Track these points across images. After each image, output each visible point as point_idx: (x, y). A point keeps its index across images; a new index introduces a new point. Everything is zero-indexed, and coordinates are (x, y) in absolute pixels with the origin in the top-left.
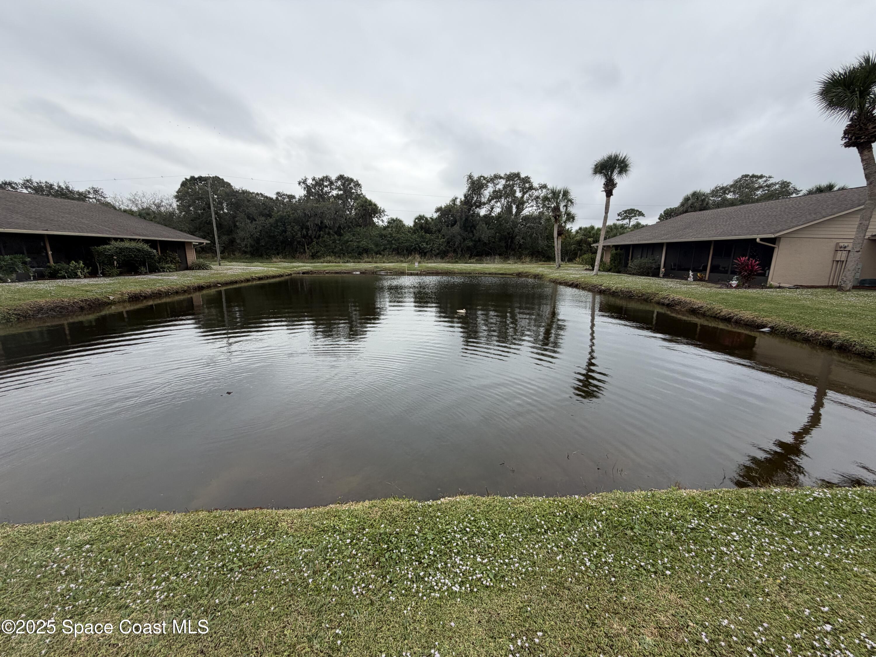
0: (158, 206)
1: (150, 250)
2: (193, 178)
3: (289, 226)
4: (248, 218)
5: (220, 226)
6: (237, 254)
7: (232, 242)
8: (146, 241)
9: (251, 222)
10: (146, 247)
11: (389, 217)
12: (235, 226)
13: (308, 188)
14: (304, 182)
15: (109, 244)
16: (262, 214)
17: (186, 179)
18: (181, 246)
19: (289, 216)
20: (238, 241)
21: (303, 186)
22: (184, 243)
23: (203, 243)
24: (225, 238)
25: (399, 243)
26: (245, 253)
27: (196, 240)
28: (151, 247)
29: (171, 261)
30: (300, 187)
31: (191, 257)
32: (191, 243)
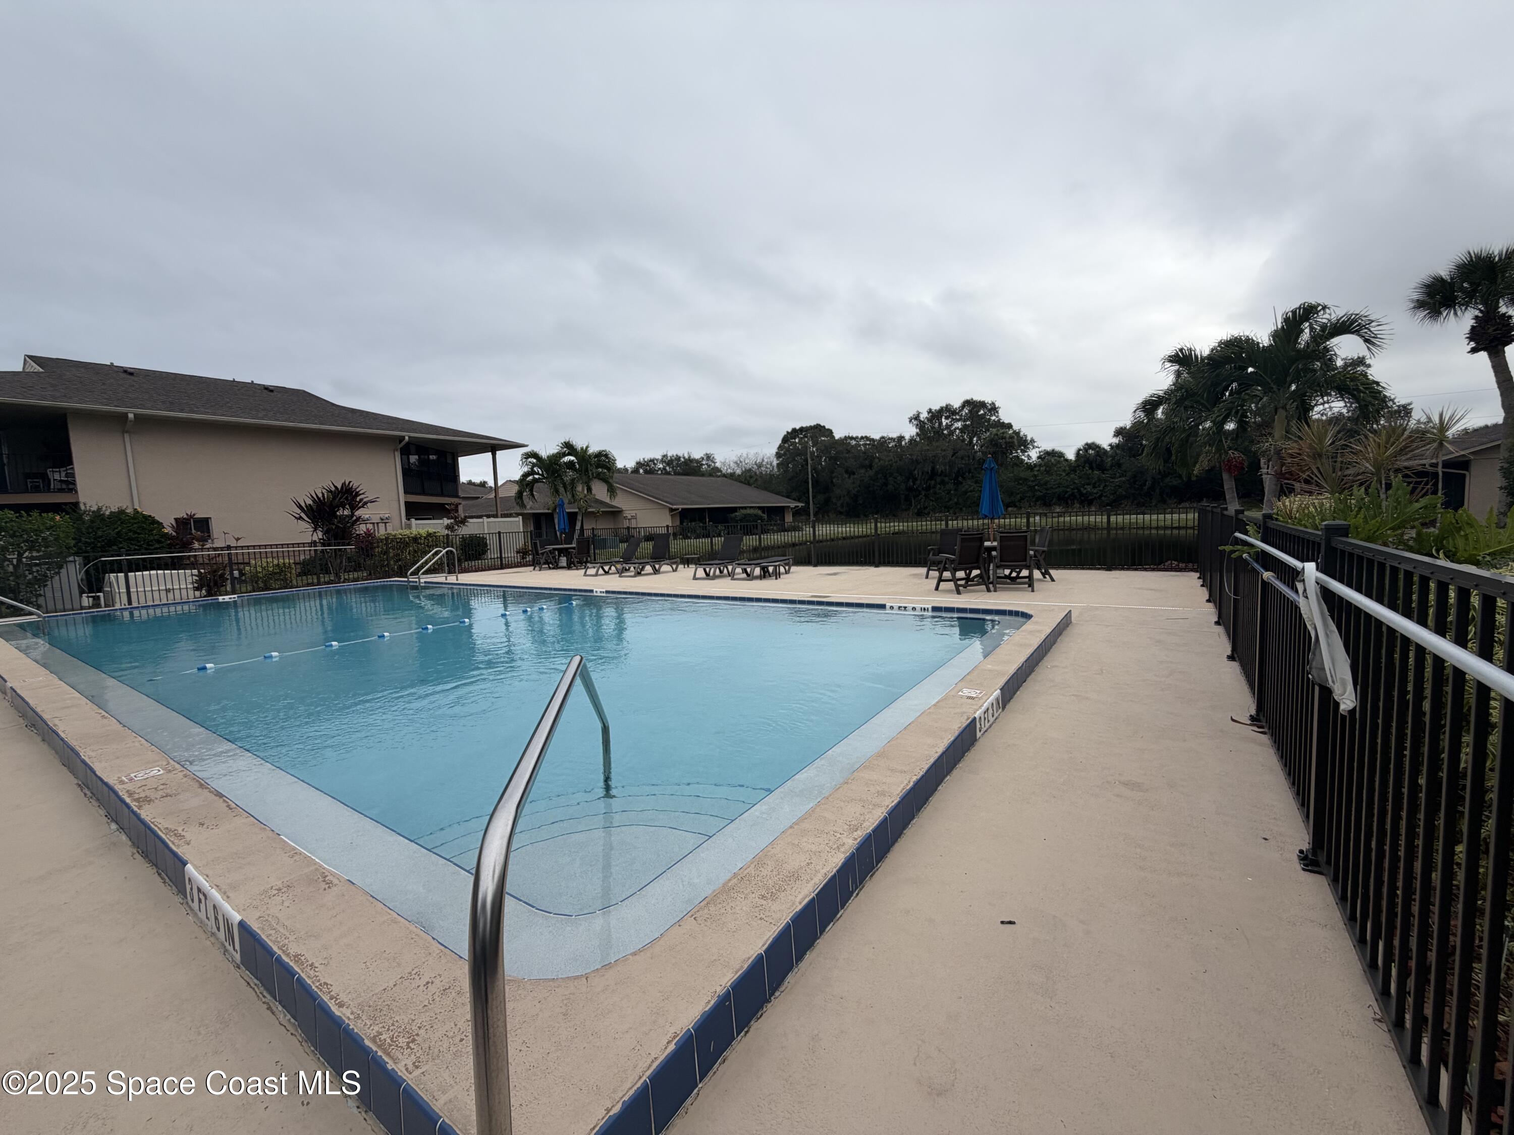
0: (760, 466)
2: (794, 430)
3: (892, 478)
4: (847, 472)
5: (816, 483)
6: (832, 515)
7: (827, 501)
8: (759, 508)
9: (849, 477)
10: (760, 512)
11: (1040, 450)
12: (832, 482)
13: (921, 425)
16: (862, 466)
17: (788, 432)
18: (781, 510)
19: (891, 465)
20: (834, 500)
22: (783, 507)
23: (798, 506)
24: (821, 497)
26: (841, 513)
27: (793, 505)
29: (776, 524)
30: (911, 425)
31: (789, 518)
32: (789, 506)
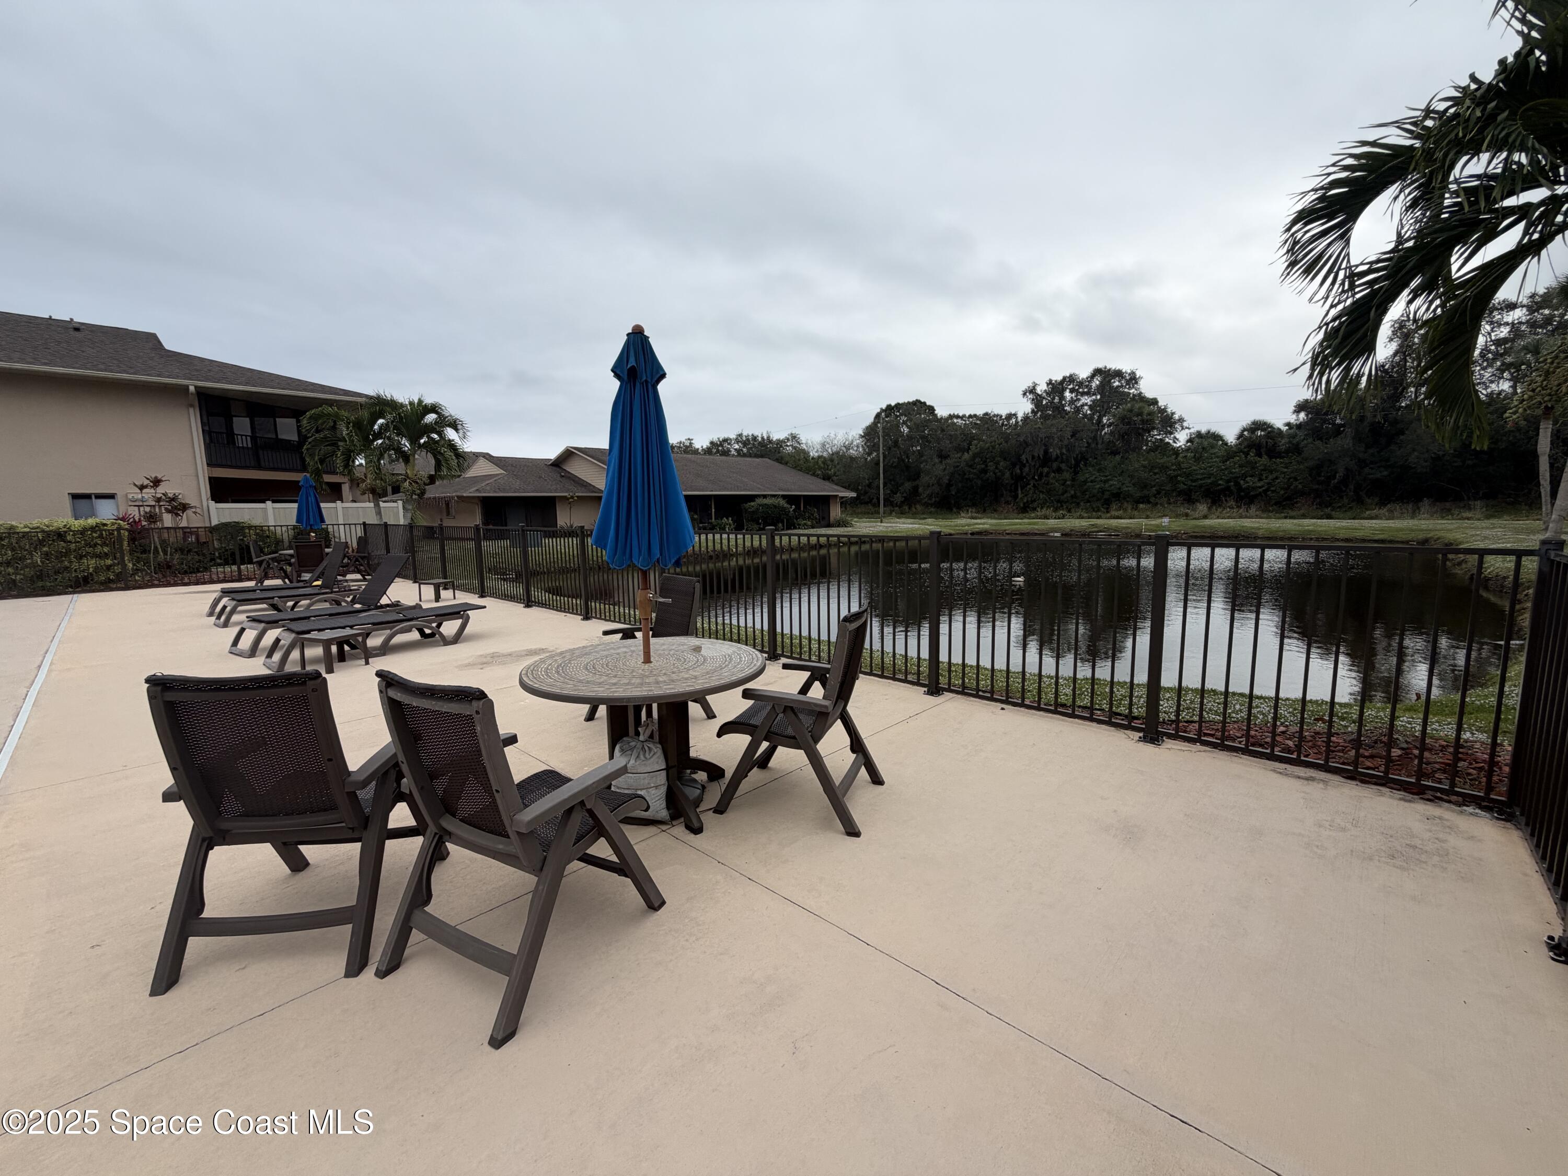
1: (786, 505)
2: (889, 407)
3: (992, 463)
8: (784, 497)
10: (782, 502)
11: (1192, 430)
13: (1037, 400)
14: (1032, 390)
15: (754, 501)
18: (823, 502)
19: (994, 448)
21: (1031, 396)
22: (829, 496)
25: (1192, 481)
27: (843, 493)
28: (788, 503)
29: (809, 518)
30: (1025, 399)
31: (836, 512)
32: (837, 496)
